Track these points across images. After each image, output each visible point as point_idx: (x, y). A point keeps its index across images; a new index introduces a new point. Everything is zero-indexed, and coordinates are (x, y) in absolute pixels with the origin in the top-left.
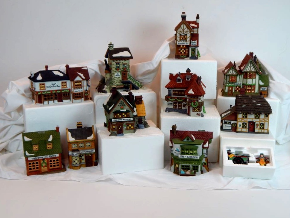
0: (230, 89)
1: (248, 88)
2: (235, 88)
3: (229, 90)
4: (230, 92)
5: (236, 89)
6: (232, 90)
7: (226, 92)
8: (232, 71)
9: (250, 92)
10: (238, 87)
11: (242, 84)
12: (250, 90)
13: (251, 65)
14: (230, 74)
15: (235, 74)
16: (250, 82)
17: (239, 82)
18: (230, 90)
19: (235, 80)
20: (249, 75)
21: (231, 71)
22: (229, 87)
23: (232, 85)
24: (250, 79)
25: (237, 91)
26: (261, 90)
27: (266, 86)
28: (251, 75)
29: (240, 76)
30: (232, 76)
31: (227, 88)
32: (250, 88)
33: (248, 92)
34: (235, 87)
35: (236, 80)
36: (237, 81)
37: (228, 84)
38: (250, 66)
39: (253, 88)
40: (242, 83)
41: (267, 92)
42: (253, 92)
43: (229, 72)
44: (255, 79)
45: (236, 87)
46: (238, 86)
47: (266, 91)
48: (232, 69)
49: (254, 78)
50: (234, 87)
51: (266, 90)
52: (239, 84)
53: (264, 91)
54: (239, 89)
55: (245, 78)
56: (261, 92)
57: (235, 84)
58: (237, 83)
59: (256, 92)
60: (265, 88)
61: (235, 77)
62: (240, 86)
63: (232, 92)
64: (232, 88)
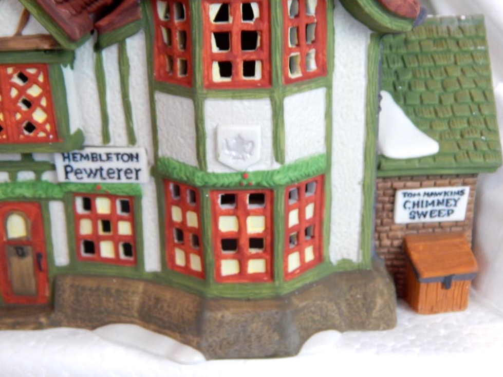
0: (17, 227)
1: (227, 225)
3: (1, 247)
4: (22, 268)
5: (86, 228)
6: (37, 246)
10: (102, 206)
12: (256, 242)
17: (106, 137)
18: (19, 248)
19: (39, 116)
20: (223, 40)
23: (26, 176)
24: (236, 90)
25: (106, 250)
27: (468, 176)
29: (110, 56)
32: (255, 225)
33: (229, 267)
34: (68, 203)
35: (56, 113)
39: (293, 218)
40: (143, 148)
41: (468, 233)
42: (304, 267)
44: (316, 95)
45: (88, 204)
46: (98, 191)
47: (456, 224)
49: (308, 79)
50: (56, 211)
51: (460, 213)
52: (106, 166)
53: (438, 230)
54: (124, 228)
55: (174, 78)
56: (396, 243)
57: (67, 173)
58: (78, 157)
59: (346, 256)
60: (446, 193)
61: (32, 71)
62: (132, 194)
63: (43, 266)
64: (30, 222)
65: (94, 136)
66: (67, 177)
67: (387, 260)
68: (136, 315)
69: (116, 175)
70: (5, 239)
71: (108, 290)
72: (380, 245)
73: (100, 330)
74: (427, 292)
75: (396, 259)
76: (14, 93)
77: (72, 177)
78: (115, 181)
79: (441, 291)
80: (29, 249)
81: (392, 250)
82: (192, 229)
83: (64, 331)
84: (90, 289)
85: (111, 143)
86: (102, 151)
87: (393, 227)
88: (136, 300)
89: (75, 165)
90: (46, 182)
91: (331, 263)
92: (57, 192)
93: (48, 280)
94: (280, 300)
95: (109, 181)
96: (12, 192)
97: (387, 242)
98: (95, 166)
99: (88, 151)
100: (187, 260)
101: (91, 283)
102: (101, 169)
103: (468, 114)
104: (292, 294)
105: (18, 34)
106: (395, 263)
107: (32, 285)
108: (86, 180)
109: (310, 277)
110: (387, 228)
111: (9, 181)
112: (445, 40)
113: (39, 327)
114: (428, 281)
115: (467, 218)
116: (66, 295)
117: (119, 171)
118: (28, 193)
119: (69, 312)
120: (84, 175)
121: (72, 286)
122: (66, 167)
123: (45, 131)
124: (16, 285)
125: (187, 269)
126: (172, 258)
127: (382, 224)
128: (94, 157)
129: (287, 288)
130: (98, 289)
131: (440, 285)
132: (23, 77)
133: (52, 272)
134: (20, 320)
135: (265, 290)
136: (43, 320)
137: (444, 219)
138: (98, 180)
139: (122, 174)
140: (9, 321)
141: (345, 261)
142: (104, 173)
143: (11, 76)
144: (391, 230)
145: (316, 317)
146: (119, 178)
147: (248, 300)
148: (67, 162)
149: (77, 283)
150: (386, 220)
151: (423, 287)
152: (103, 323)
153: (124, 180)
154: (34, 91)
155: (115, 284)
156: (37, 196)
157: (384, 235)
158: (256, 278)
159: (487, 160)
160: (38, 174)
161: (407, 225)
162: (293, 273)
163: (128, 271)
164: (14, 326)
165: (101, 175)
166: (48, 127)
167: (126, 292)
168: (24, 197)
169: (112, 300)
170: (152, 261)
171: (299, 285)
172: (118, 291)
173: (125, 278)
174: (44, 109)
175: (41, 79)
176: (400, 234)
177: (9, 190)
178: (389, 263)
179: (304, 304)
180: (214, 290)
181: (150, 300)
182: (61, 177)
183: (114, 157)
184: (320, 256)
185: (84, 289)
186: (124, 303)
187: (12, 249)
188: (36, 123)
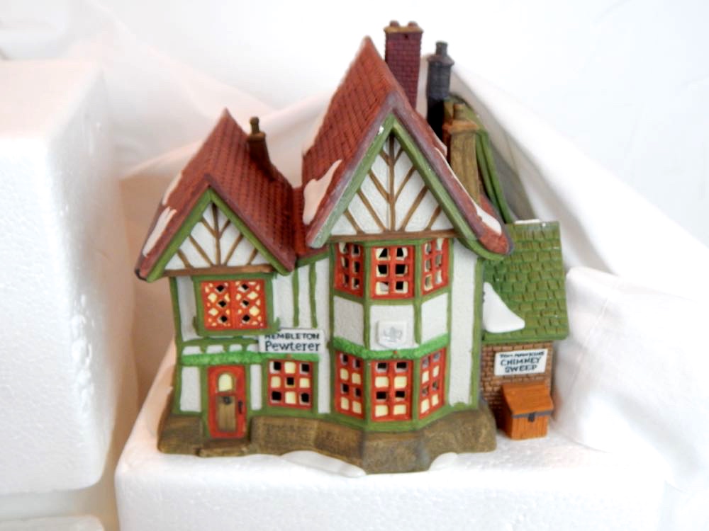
0: (226, 383)
1: (381, 382)
2: (266, 377)
3: (212, 397)
4: (227, 412)
5: (276, 383)
6: (239, 396)
7: (190, 415)
8: (217, 234)
9: (400, 410)
10: (289, 368)
11: (322, 341)
12: (400, 394)
13: (401, 168)
14: (198, 262)
15: (241, 257)
16: (394, 333)
17: (296, 322)
18: (226, 397)
19: (254, 311)
20: (383, 269)
21: (202, 234)
22: (211, 373)
23: (236, 348)
24: (390, 299)
25: (290, 398)
26: (500, 370)
27: (548, 343)
28: (400, 269)
29: (303, 272)
30: (220, 276)
31: (191, 378)
32: (400, 383)
33: (381, 410)
34: (264, 366)
35: (266, 308)
36: (277, 313)
37: (192, 343)
38: (383, 177)
39: (425, 378)
40: (323, 330)
41: (548, 381)
42: (432, 409)
43: (187, 248)
44: (441, 299)
45: (278, 366)
46: (288, 358)
47: (539, 375)
48: (208, 216)
49: (437, 289)
50: (255, 372)
51: (541, 367)
52: (295, 342)
53: (526, 380)
54: (304, 383)
55: (348, 289)
56: (496, 389)
57: (267, 346)
58: (276, 336)
59: (461, 400)
60: (531, 354)
61: (252, 283)
62: (312, 360)
63: (243, 410)
64: (235, 380)
65: (287, 321)
66: (267, 350)
67: (490, 401)
68: (312, 444)
69: (302, 348)
70: (216, 392)
71: (292, 427)
72: (485, 391)
73: (286, 456)
74: (518, 424)
75: (496, 400)
76: (239, 297)
77: (271, 350)
78: (301, 352)
79: (528, 424)
80: (233, 398)
81: (493, 394)
82: (355, 385)
83: (258, 456)
84: (278, 427)
85: (300, 327)
86: (294, 332)
87: (494, 378)
88: (312, 434)
89: (273, 341)
90: (250, 352)
91: (449, 405)
92: (258, 359)
93: (245, 420)
94: (416, 433)
95: (297, 352)
96: (227, 359)
97: (489, 388)
98: (287, 342)
99: (283, 332)
100: (351, 405)
101: (278, 422)
102: (292, 344)
103: (546, 298)
104: (424, 428)
105: (249, 264)
106: (496, 403)
107: (233, 424)
108: (281, 351)
109: (436, 416)
110: (489, 379)
111: (224, 352)
112: (531, 242)
113: (242, 454)
114: (518, 417)
115: (546, 370)
116: (260, 431)
117: (304, 345)
118: (237, 360)
119: (263, 443)
120: (279, 348)
121: (264, 424)
122: (267, 342)
123: (257, 321)
124: (222, 424)
125: (350, 412)
126: (339, 404)
127: (486, 376)
128: (288, 336)
129: (421, 424)
130: (284, 426)
131: (527, 419)
132: (245, 287)
133: (250, 414)
134: (227, 449)
135: (406, 426)
136: (244, 449)
137: (530, 372)
138: (289, 351)
139: (306, 347)
140: (219, 450)
141: (460, 404)
142: (294, 346)
143: (237, 287)
144: (492, 380)
145: (441, 444)
146: (304, 349)
147: (394, 433)
148: (267, 339)
149: (268, 422)
150: (489, 373)
151: (515, 421)
152: (288, 450)
153: (307, 351)
154: (252, 296)
155: (296, 423)
156: (244, 361)
157: (487, 384)
158: (400, 417)
159: (559, 333)
160: (245, 346)
161: (504, 377)
162: (425, 414)
163: (306, 413)
164: (223, 454)
165: (291, 348)
166: (259, 318)
167: (306, 428)
168: (234, 363)
169: (294, 434)
170: (323, 405)
171: (429, 422)
172: (299, 427)
173: (304, 418)
174: (259, 307)
175: (258, 288)
176: (498, 383)
177: (225, 358)
178: (491, 403)
179: (433, 435)
180: (371, 426)
181: (322, 433)
182: (263, 349)
183: (302, 336)
184: (442, 401)
185: (273, 426)
186: (304, 436)
187: (221, 399)
188: (252, 316)
